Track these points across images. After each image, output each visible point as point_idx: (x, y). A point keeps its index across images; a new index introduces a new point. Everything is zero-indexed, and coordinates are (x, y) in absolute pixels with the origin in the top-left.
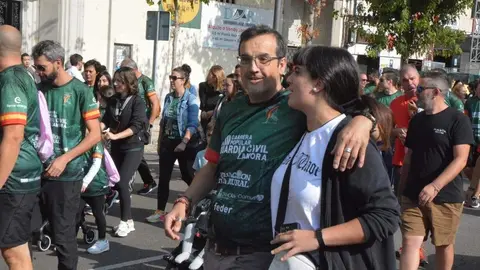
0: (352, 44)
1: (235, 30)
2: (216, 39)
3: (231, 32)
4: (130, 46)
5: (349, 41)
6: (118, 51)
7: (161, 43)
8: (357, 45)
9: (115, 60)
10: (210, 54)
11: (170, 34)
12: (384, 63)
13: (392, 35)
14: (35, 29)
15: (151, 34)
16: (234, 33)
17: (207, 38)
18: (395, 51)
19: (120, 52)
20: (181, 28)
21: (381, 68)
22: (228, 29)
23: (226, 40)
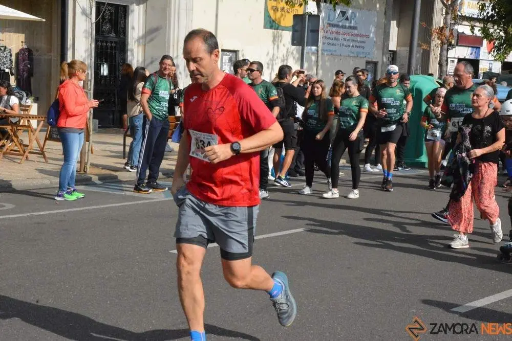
1: (338, 33)
3: (333, 36)
4: (236, 52)
6: (224, 57)
10: (313, 59)
12: (483, 66)
14: (141, 34)
15: (297, 40)
16: (337, 36)
19: (226, 58)
21: (480, 72)
22: (332, 32)
23: (329, 44)
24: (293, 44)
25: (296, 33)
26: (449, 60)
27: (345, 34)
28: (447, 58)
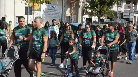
0: (84, 15)
2: (46, 14)
5: (83, 14)
7: (29, 16)
8: (86, 15)
9: (16, 21)
10: (44, 19)
11: (32, 13)
12: (93, 20)
13: (95, 12)
15: (26, 13)
16: (51, 12)
17: (43, 14)
18: (96, 16)
19: (17, 19)
20: (35, 11)
21: (93, 21)
22: (49, 11)
23: (48, 14)
24: (25, 14)
25: (26, 12)
26: (84, 18)
27: (53, 12)
28: (83, 18)
